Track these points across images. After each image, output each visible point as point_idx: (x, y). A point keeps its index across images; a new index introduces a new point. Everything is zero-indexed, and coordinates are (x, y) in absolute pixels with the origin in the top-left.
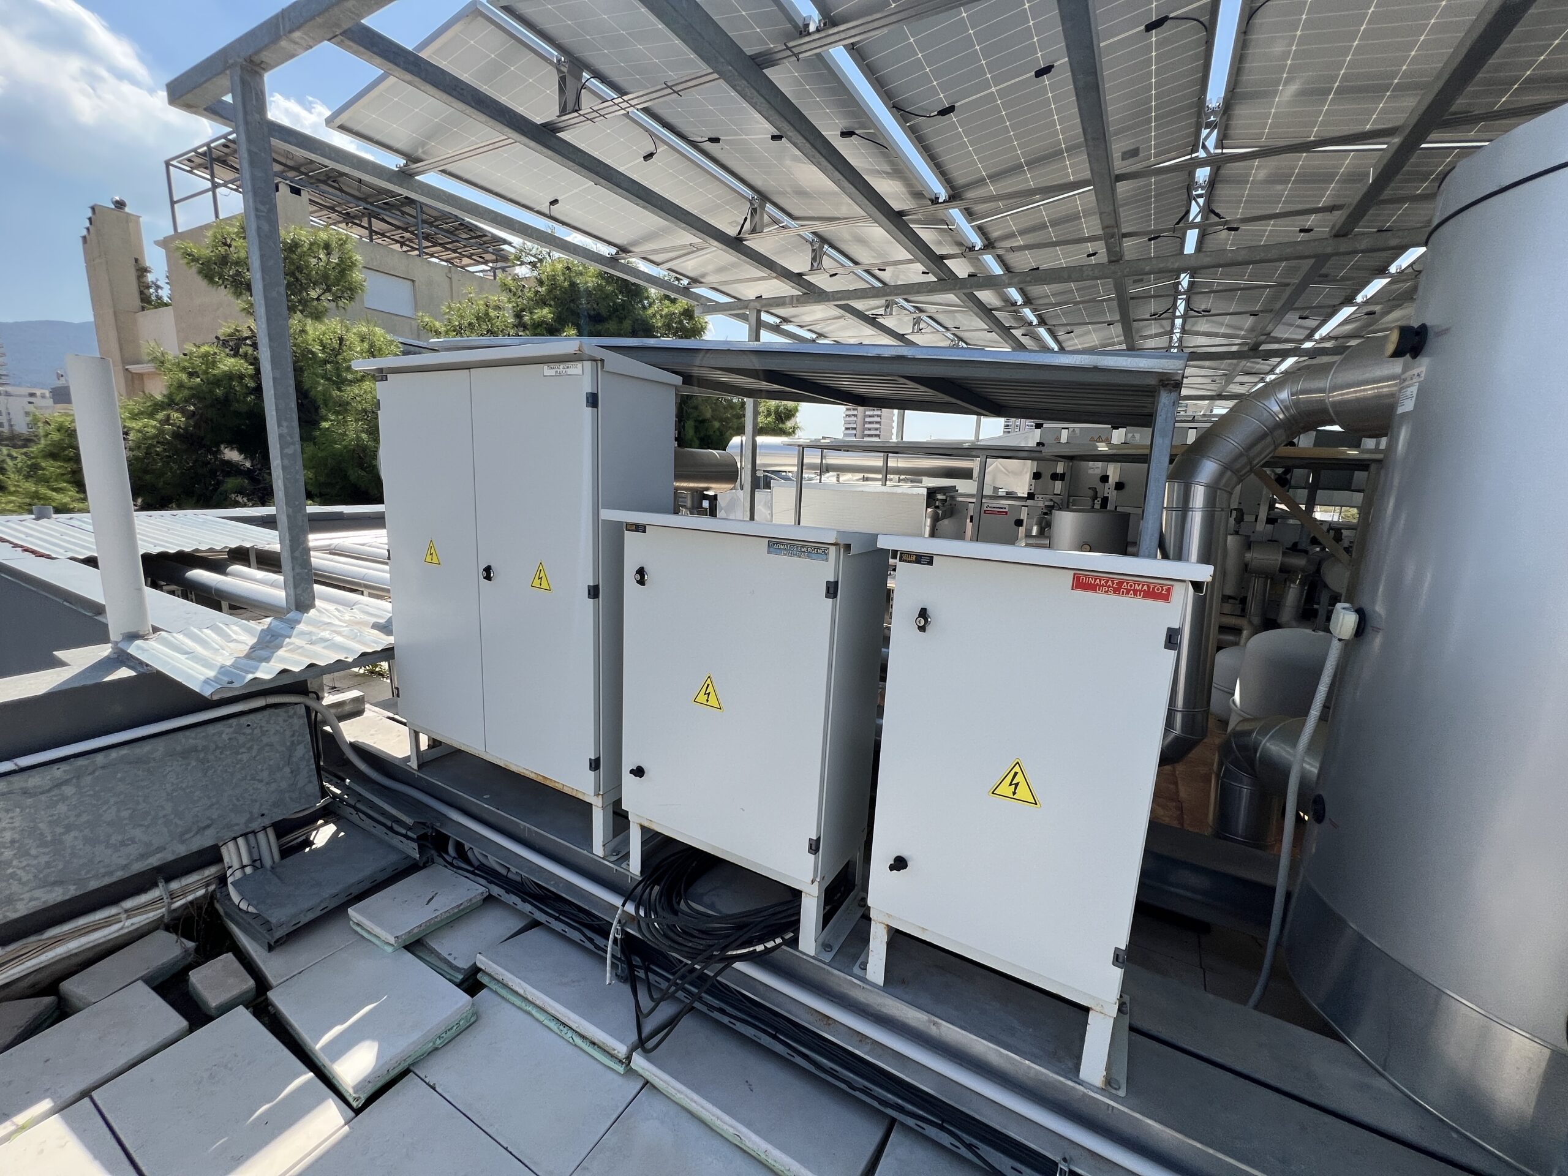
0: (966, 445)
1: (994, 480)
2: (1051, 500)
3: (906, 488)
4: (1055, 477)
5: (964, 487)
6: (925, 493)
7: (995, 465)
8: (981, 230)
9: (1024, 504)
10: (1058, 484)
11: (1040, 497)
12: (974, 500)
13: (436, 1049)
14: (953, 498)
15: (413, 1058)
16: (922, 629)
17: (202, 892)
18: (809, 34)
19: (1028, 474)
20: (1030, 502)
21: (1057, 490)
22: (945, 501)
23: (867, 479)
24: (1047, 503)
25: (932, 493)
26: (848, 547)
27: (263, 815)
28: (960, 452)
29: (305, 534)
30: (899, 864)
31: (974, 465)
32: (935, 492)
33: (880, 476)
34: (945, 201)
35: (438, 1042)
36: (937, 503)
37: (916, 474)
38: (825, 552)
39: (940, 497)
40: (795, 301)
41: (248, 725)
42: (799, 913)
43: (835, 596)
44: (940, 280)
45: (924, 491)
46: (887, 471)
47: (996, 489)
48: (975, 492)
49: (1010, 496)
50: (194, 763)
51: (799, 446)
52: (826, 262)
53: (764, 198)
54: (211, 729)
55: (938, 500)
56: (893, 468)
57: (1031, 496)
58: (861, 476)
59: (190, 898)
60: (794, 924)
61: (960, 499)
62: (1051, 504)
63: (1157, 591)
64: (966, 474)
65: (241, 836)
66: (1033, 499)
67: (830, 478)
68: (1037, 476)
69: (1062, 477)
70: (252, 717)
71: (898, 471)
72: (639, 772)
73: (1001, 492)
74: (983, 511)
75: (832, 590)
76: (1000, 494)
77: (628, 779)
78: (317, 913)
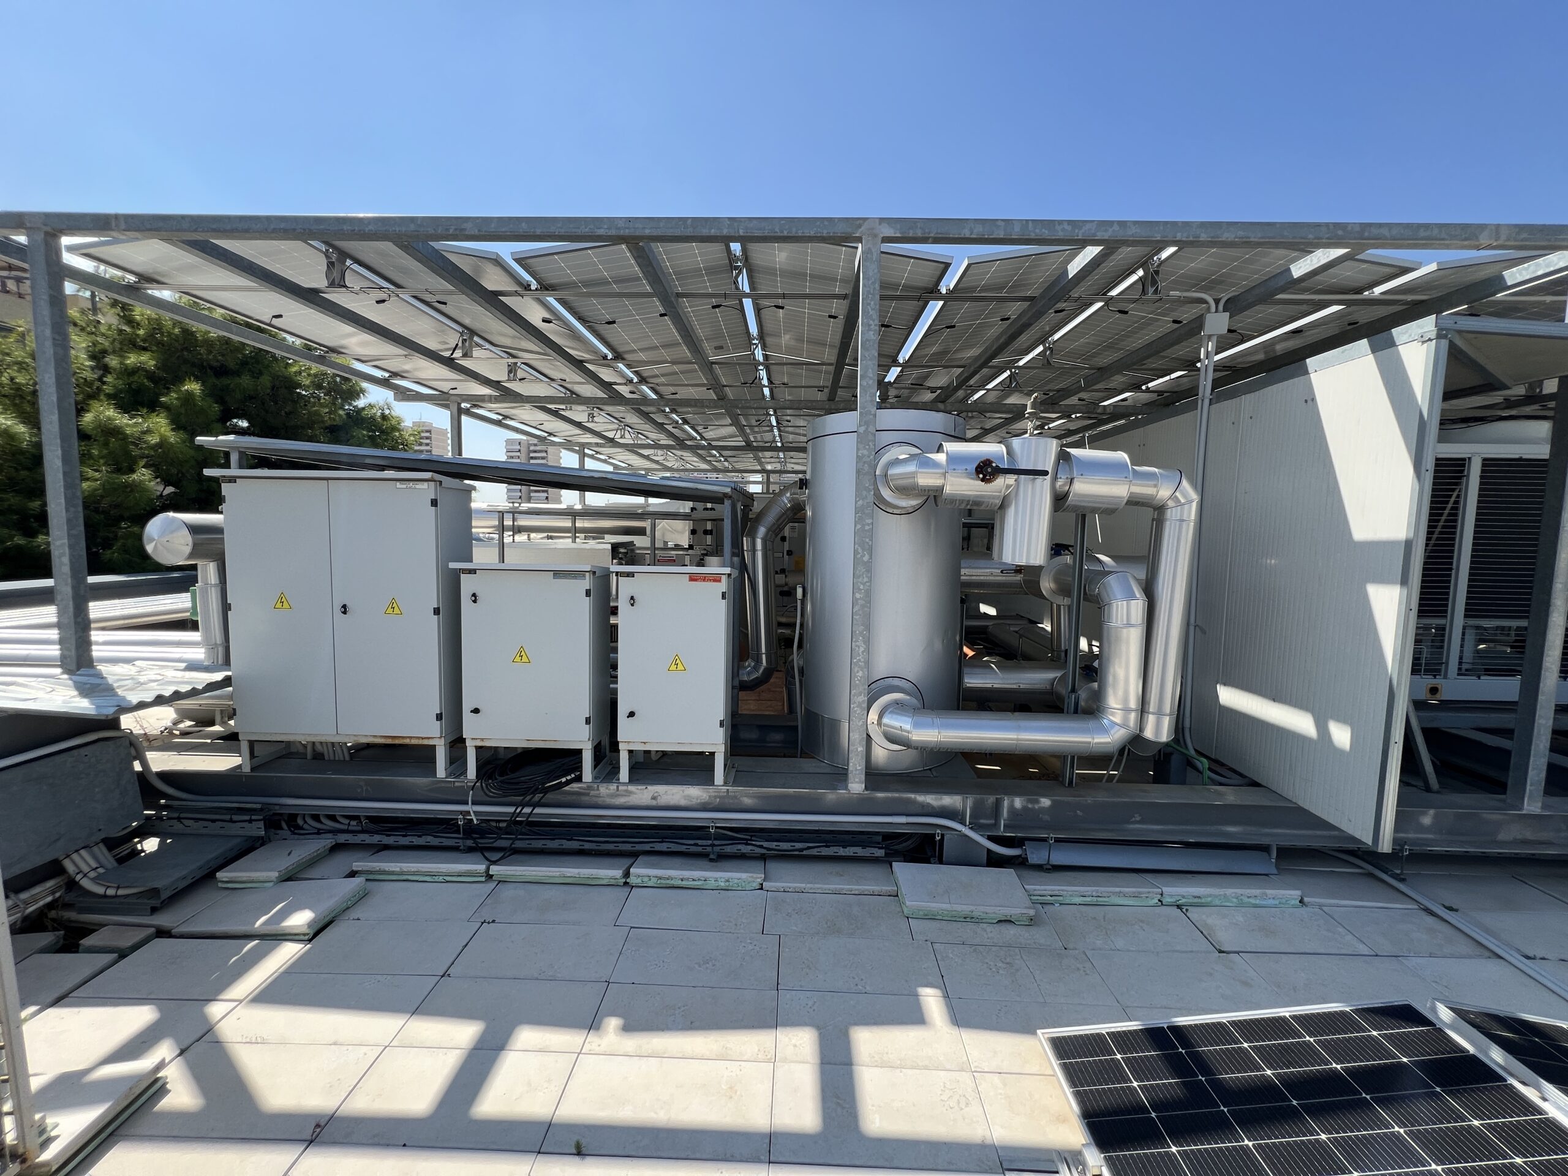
0: (640, 511)
1: (663, 535)
2: (705, 549)
3: (592, 544)
4: (706, 532)
5: (640, 541)
6: (610, 548)
7: (662, 525)
8: (636, 373)
9: (685, 553)
10: (709, 537)
11: (698, 547)
12: (649, 552)
13: (348, 908)
14: (633, 551)
15: (335, 913)
16: (632, 605)
17: (49, 899)
18: (530, 290)
19: (687, 532)
20: (690, 552)
21: (709, 543)
22: (627, 553)
23: (551, 538)
24: (702, 552)
25: (615, 547)
26: (594, 573)
27: (100, 830)
28: (636, 516)
29: (87, 601)
30: (632, 714)
31: (646, 524)
32: (617, 547)
33: (570, 535)
34: (611, 359)
35: (349, 903)
36: (620, 556)
37: (599, 533)
38: (584, 576)
39: (622, 550)
40: (493, 399)
41: (86, 756)
42: (582, 762)
43: (590, 596)
44: (610, 397)
45: (609, 547)
46: (575, 531)
47: (666, 543)
48: (649, 545)
49: (677, 547)
50: (45, 787)
51: (499, 512)
52: (520, 374)
53: (473, 333)
54: (57, 759)
55: (621, 553)
56: (580, 528)
57: (691, 547)
58: (545, 535)
59: (41, 903)
60: (579, 768)
61: (638, 552)
62: (705, 552)
63: (716, 578)
64: (641, 532)
65: (83, 848)
66: (693, 549)
67: (521, 538)
68: (693, 532)
69: (710, 532)
70: (89, 748)
71: (584, 530)
72: (476, 711)
73: (670, 544)
74: (656, 560)
75: (588, 593)
76: (669, 546)
77: (467, 717)
78: (189, 881)
